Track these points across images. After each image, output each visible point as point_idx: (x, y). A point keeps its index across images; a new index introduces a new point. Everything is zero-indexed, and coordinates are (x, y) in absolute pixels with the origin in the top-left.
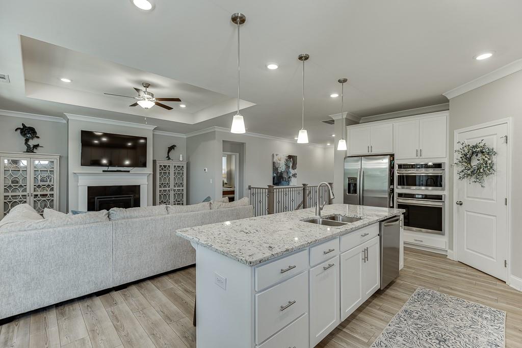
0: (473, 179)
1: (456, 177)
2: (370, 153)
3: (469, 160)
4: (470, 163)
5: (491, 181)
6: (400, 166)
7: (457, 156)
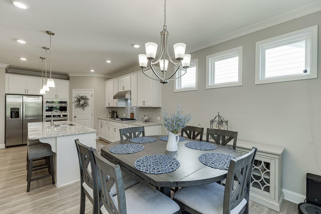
0: (81, 108)
1: (74, 107)
2: (27, 94)
3: (79, 101)
4: (79, 102)
5: (87, 108)
6: (47, 102)
7: (74, 100)
